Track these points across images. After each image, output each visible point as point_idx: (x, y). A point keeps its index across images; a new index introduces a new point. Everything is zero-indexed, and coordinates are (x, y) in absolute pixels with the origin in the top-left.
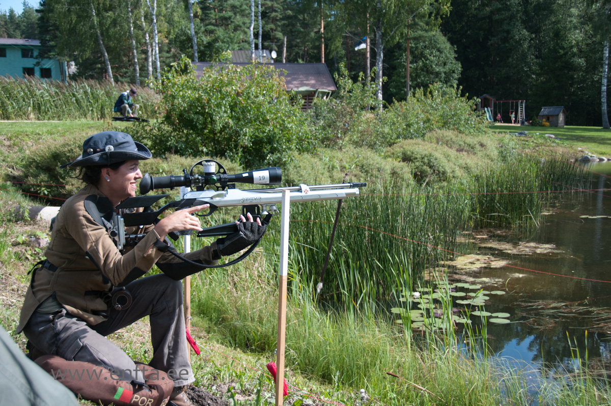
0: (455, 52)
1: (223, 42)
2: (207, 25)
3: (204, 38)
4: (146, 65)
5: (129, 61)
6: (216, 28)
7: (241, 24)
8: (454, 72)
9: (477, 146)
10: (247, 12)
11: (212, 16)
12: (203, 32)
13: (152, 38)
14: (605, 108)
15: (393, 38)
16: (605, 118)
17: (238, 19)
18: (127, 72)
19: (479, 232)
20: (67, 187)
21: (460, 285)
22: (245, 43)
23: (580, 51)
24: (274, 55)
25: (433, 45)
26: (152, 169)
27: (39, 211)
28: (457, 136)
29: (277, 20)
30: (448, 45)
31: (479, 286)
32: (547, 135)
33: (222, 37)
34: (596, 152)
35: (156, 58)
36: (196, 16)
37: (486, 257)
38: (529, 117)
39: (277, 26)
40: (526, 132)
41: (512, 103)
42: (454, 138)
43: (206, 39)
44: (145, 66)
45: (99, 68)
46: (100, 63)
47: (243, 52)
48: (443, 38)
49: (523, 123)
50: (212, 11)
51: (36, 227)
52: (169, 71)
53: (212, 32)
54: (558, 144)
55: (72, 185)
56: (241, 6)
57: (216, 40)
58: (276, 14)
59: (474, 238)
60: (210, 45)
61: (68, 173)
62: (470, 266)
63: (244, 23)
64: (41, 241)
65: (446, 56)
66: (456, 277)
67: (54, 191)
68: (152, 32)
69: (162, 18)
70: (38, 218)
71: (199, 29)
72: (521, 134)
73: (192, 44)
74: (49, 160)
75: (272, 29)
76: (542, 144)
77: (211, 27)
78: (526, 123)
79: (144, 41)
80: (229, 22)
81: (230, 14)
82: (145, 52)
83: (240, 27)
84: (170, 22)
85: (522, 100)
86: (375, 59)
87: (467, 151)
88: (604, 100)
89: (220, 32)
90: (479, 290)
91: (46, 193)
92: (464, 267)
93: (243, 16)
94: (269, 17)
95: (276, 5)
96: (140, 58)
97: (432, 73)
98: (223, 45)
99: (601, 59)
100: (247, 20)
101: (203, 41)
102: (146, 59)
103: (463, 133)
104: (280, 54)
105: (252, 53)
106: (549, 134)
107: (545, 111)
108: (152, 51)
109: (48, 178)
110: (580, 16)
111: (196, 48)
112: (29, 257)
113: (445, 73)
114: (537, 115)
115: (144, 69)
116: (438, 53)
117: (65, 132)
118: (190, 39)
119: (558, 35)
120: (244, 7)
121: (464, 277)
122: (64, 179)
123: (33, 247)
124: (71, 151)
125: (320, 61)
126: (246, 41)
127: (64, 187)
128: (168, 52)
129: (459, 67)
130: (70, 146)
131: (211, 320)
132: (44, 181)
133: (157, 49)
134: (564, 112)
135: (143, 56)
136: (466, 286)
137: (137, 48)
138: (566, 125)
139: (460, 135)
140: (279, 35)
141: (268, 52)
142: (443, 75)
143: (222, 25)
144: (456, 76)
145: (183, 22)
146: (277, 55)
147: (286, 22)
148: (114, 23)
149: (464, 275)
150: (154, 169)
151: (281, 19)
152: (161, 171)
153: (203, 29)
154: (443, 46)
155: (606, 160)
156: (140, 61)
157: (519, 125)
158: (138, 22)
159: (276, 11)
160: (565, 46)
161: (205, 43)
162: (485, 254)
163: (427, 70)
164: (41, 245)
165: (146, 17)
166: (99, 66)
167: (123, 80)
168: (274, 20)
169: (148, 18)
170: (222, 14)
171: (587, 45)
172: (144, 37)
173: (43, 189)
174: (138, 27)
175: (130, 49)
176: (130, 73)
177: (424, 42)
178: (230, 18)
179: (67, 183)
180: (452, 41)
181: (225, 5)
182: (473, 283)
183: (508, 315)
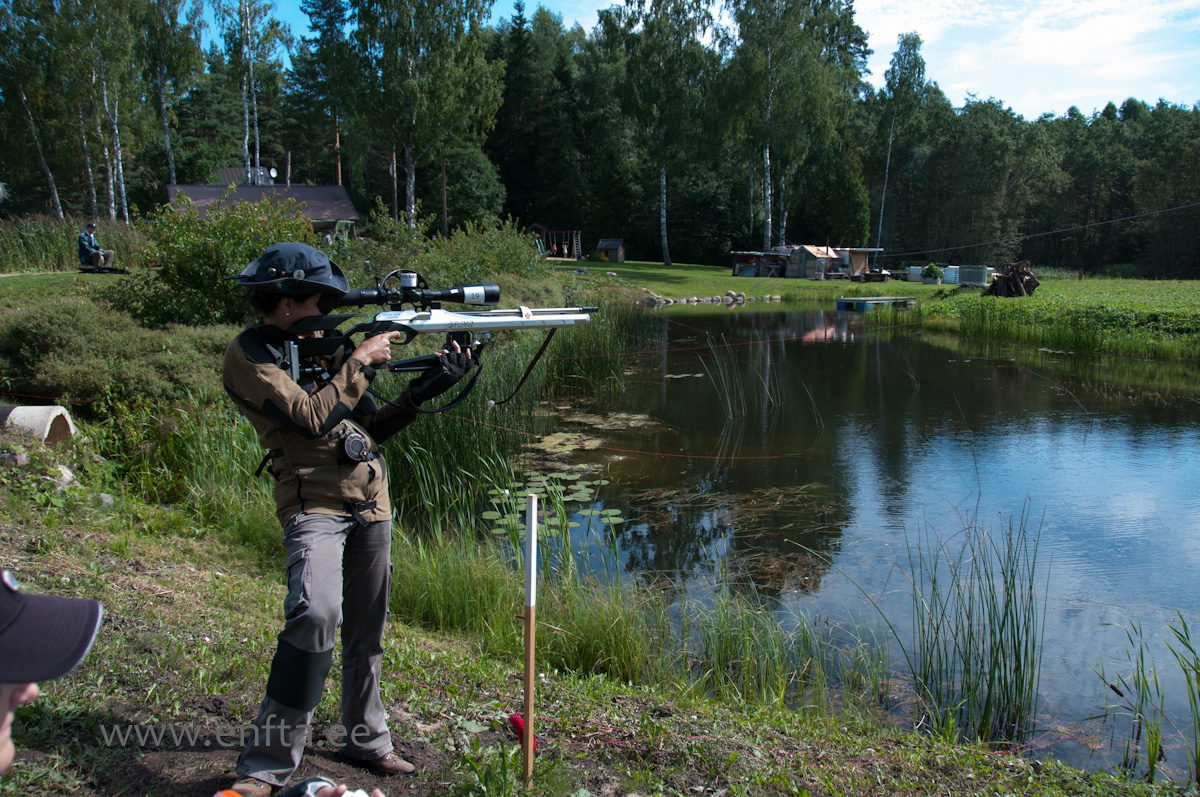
0: (498, 172)
1: (208, 158)
2: (184, 136)
3: (182, 153)
4: (105, 186)
5: (81, 182)
6: (196, 139)
7: (230, 135)
8: (497, 196)
9: (543, 293)
10: (237, 119)
11: (192, 124)
12: (182, 146)
13: (113, 153)
14: (665, 241)
15: (427, 155)
16: (666, 252)
17: (226, 129)
18: (79, 197)
19: (559, 403)
20: (39, 376)
21: (554, 475)
22: (235, 159)
23: (636, 177)
24: (274, 174)
25: (472, 164)
26: (153, 345)
27: (8, 415)
28: (519, 282)
29: (276, 130)
30: (489, 164)
31: (577, 476)
32: (608, 273)
33: (206, 152)
34: (662, 293)
35: (118, 179)
36: (172, 125)
37: (576, 436)
38: (585, 251)
39: (275, 136)
40: (585, 268)
41: (566, 234)
42: (515, 282)
43: (185, 154)
44: (103, 189)
45: (39, 192)
46: (40, 186)
47: (233, 169)
48: (483, 155)
49: (579, 258)
50: (192, 118)
51: (6, 436)
52: (162, 213)
53: (192, 145)
54: (622, 284)
55: (46, 373)
56: (229, 112)
57: (199, 156)
58: (275, 122)
59: (557, 411)
60: (190, 162)
61: (38, 356)
62: (560, 449)
63: (233, 134)
64: (18, 457)
65: (487, 177)
66: (549, 464)
67: (20, 381)
68: (111, 146)
69: (127, 128)
70: (8, 423)
71: (176, 142)
72: (580, 271)
73: (167, 160)
74: (8, 339)
75: (269, 141)
76: (603, 284)
77: (189, 139)
78: (583, 258)
79: (101, 157)
80: (214, 132)
81: (215, 121)
82: (104, 171)
83: (229, 138)
84: (137, 132)
85: (578, 230)
86: (405, 180)
87: (534, 301)
88: (664, 233)
89: (204, 145)
90: (578, 480)
91: (8, 383)
92: (555, 450)
93: (232, 124)
94: (265, 126)
95: (274, 111)
96: (97, 178)
97: (472, 198)
98: (208, 162)
99: (658, 187)
100: (237, 130)
101: (181, 157)
102: (106, 180)
103: (525, 277)
104: (281, 172)
105: (247, 172)
106: (612, 272)
107: (602, 244)
108: (113, 169)
109: (10, 364)
110: (633, 138)
111: (173, 166)
112: (5, 481)
113: (487, 197)
114: (595, 249)
115: (102, 192)
116: (477, 174)
117: (19, 293)
118: (163, 155)
119: (612, 158)
120: (233, 113)
121: (558, 465)
122: (33, 364)
123: (7, 466)
124: (38, 326)
125: (337, 183)
126: (236, 156)
127: (34, 376)
128: (134, 170)
129: (503, 190)
130: (35, 318)
131: (260, 549)
132: (5, 369)
133: (121, 167)
134: (623, 246)
135: (101, 176)
136: (563, 476)
137: (92, 167)
138: (627, 259)
139: (522, 279)
140: (280, 148)
141: (265, 169)
142: (485, 200)
143: (204, 136)
144: (500, 201)
145: (155, 132)
146: (278, 173)
147: (286, 132)
148: (61, 134)
149: (557, 461)
150: (155, 345)
151: (280, 128)
152: (164, 347)
153: (181, 142)
154: (483, 166)
155: (672, 301)
156: (97, 182)
157: (575, 260)
158: (93, 133)
159: (274, 119)
160: (620, 170)
161: (184, 159)
162: (574, 432)
163: (466, 193)
164: (19, 462)
165: (104, 127)
166: (39, 189)
167: (74, 207)
168: (272, 129)
169: (107, 127)
170: (204, 122)
171: (643, 170)
172: (102, 152)
173: (5, 378)
174: (93, 139)
175: (84, 166)
176: (83, 198)
177: (462, 160)
178: (215, 127)
179: (38, 371)
180: (493, 159)
181: (208, 111)
182: (570, 472)
183: (618, 512)
